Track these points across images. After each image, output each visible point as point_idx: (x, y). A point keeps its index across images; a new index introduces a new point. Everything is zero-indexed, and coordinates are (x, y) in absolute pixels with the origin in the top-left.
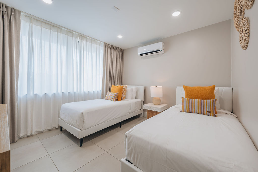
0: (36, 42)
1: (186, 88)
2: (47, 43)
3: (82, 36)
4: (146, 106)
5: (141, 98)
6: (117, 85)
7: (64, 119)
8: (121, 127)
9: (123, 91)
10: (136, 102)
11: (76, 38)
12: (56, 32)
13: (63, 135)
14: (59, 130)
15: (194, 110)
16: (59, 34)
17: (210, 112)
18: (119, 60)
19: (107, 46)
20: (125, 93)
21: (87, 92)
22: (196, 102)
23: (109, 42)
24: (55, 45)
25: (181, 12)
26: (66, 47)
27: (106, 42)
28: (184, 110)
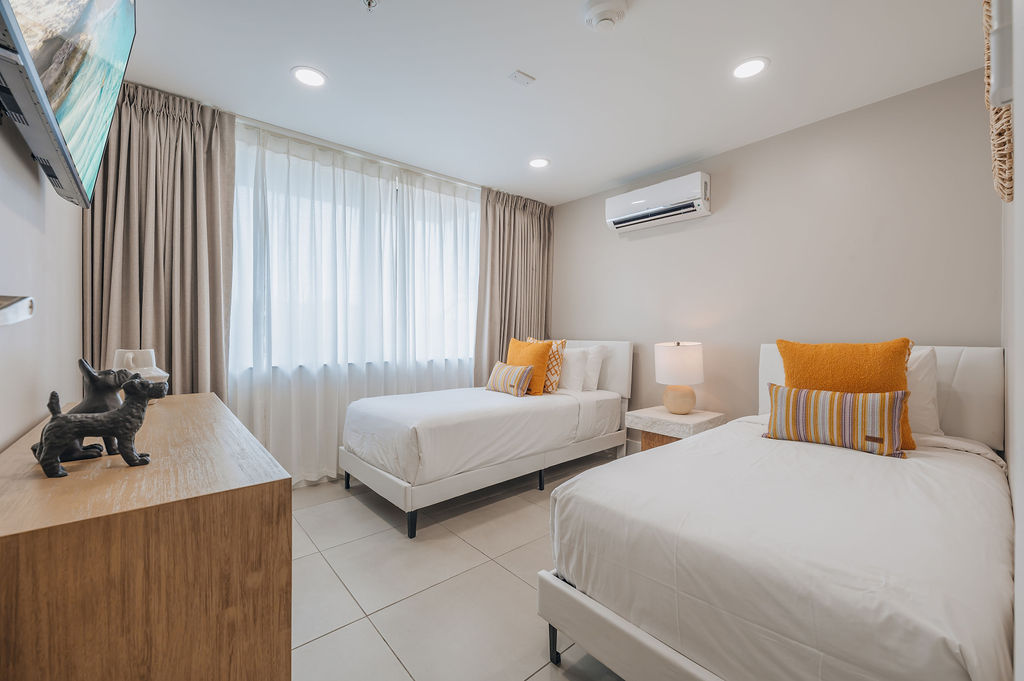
0: (275, 200)
1: (788, 350)
2: (306, 203)
3: (409, 173)
4: (637, 417)
5: (620, 388)
6: (530, 340)
7: (357, 450)
8: (542, 488)
9: (550, 359)
10: (597, 402)
11: (388, 181)
12: (331, 168)
13: (354, 502)
14: (341, 486)
15: (816, 433)
16: (339, 171)
17: (880, 440)
18: (534, 246)
19: (493, 197)
20: (556, 368)
21: (426, 363)
22: (824, 401)
23: (497, 184)
24: (327, 207)
25: (768, 61)
26: (358, 211)
27: (488, 184)
28: (775, 430)
